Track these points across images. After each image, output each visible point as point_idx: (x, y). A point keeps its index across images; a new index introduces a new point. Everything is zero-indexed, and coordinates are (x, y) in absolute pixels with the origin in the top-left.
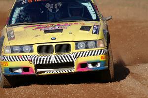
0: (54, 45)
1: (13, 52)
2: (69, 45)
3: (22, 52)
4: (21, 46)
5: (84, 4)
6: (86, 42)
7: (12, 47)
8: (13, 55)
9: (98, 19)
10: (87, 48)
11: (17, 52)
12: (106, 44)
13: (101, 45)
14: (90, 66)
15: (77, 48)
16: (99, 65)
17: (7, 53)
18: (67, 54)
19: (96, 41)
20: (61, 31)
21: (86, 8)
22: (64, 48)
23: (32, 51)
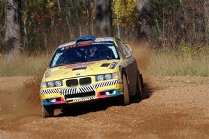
0: (78, 79)
1: (48, 86)
2: (90, 78)
3: (55, 86)
4: (54, 82)
5: (110, 47)
6: (104, 75)
7: (47, 83)
8: (48, 89)
9: (119, 58)
10: (104, 79)
11: (51, 86)
12: (120, 76)
13: (117, 77)
14: (108, 93)
15: (97, 80)
16: (115, 92)
17: (44, 88)
18: (89, 85)
19: (111, 74)
20: (85, 68)
21: (111, 50)
22: (86, 81)
23: (62, 85)
